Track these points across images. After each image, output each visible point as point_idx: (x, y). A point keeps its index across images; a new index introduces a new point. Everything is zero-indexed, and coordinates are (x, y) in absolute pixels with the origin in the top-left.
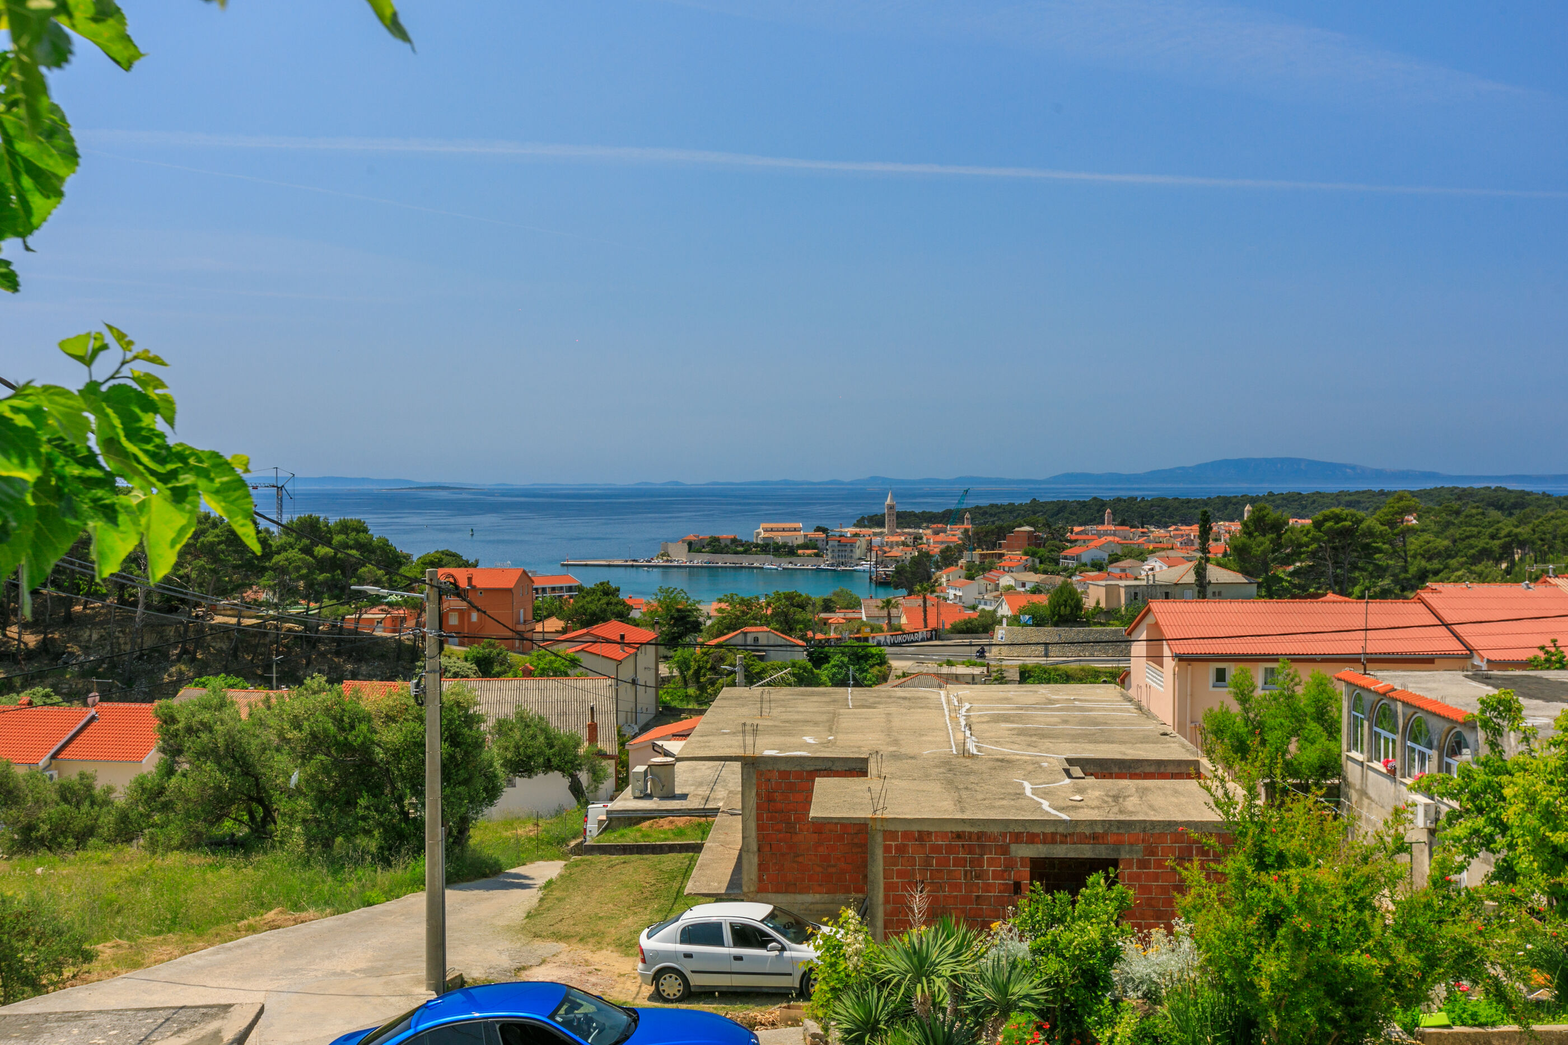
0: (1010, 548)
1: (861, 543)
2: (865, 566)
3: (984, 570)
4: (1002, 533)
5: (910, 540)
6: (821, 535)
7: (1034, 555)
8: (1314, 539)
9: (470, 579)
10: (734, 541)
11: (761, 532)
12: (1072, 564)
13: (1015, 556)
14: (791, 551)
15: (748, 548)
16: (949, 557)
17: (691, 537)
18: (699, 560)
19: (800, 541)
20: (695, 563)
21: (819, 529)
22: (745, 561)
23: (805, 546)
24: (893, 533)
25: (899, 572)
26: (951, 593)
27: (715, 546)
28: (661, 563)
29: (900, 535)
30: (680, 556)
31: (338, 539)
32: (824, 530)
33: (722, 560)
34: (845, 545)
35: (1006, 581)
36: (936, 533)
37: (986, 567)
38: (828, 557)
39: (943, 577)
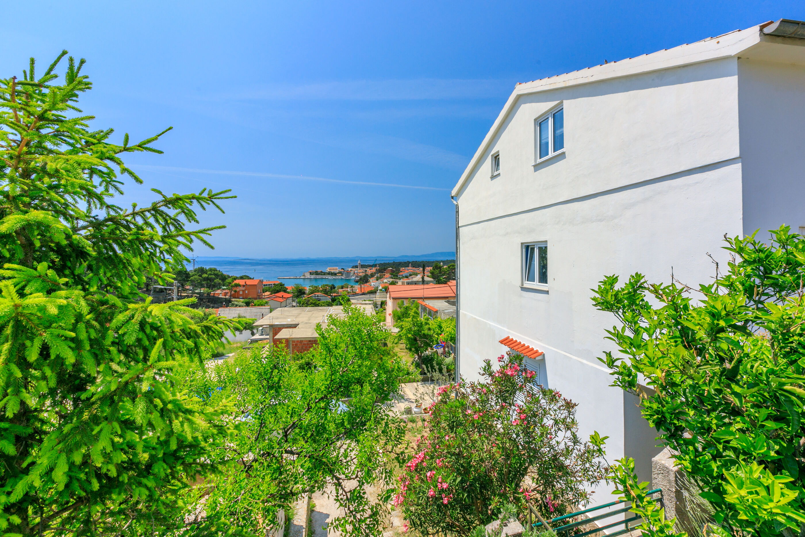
0: (387, 273)
1: (352, 272)
2: (353, 277)
4: (385, 269)
5: (364, 271)
6: (343, 270)
7: (392, 274)
8: (448, 270)
9: (245, 282)
10: (321, 272)
11: (328, 270)
12: (401, 277)
13: (388, 275)
14: (335, 274)
15: (325, 274)
16: (372, 275)
17: (311, 271)
18: (313, 277)
19: (338, 272)
22: (324, 277)
24: (360, 270)
25: (360, 279)
26: (372, 283)
27: (317, 273)
28: (303, 277)
30: (308, 276)
31: (209, 273)
33: (318, 277)
34: (348, 273)
35: (385, 281)
36: (370, 270)
37: (381, 278)
38: (344, 276)
39: (371, 280)
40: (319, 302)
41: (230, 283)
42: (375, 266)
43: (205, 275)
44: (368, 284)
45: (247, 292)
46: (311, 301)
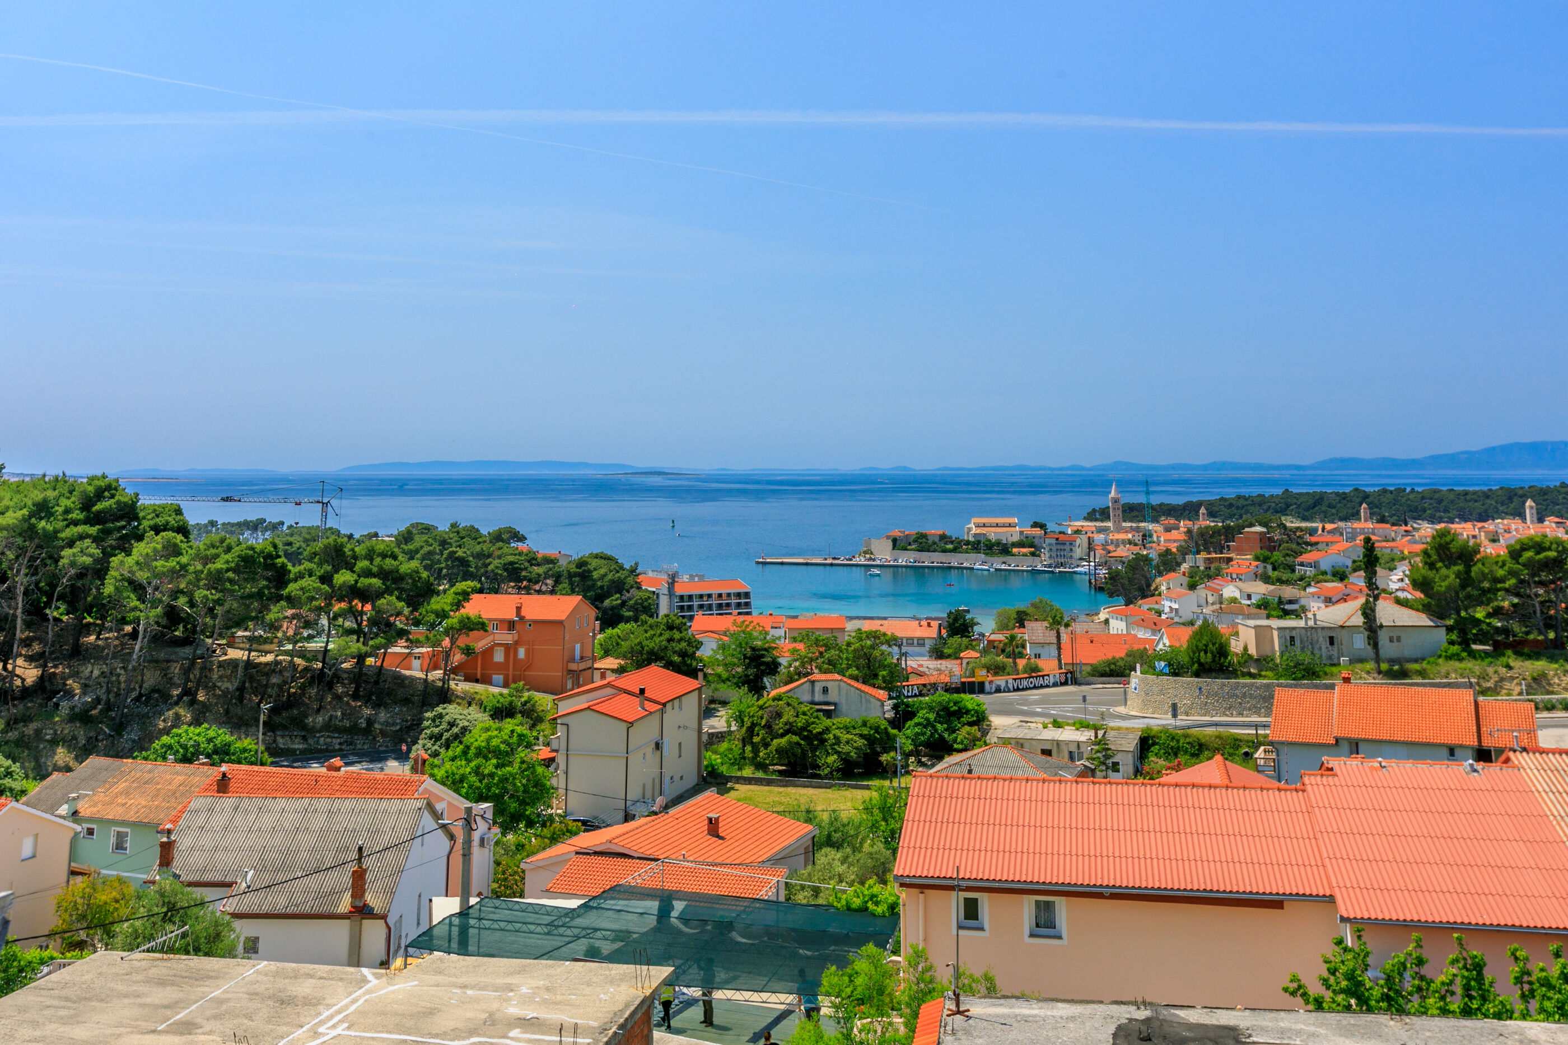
0: (1240, 551)
1: (1082, 541)
2: (1085, 568)
3: (1210, 577)
4: (1229, 533)
5: (1138, 538)
6: (1038, 532)
7: (1265, 560)
8: (1512, 573)
9: (519, 609)
10: (943, 537)
11: (972, 529)
12: (1310, 572)
13: (1244, 561)
14: (1004, 549)
15: (958, 546)
16: (1169, 563)
17: (896, 533)
18: (905, 559)
19: (1016, 538)
20: (901, 562)
21: (1036, 525)
22: (954, 560)
23: (1020, 544)
24: (1119, 530)
25: (1114, 577)
26: (1167, 604)
27: (922, 543)
28: (862, 561)
29: (1126, 531)
30: (884, 552)
31: (362, 564)
32: (1042, 526)
33: (928, 559)
34: (1063, 544)
35: (1230, 591)
36: (1168, 530)
37: (1210, 574)
38: (1045, 557)
39: (1162, 584)
40: (828, 722)
41: (443, 615)
42: (1189, 510)
43: (343, 578)
44: (1145, 605)
45: (522, 653)
46: (788, 715)
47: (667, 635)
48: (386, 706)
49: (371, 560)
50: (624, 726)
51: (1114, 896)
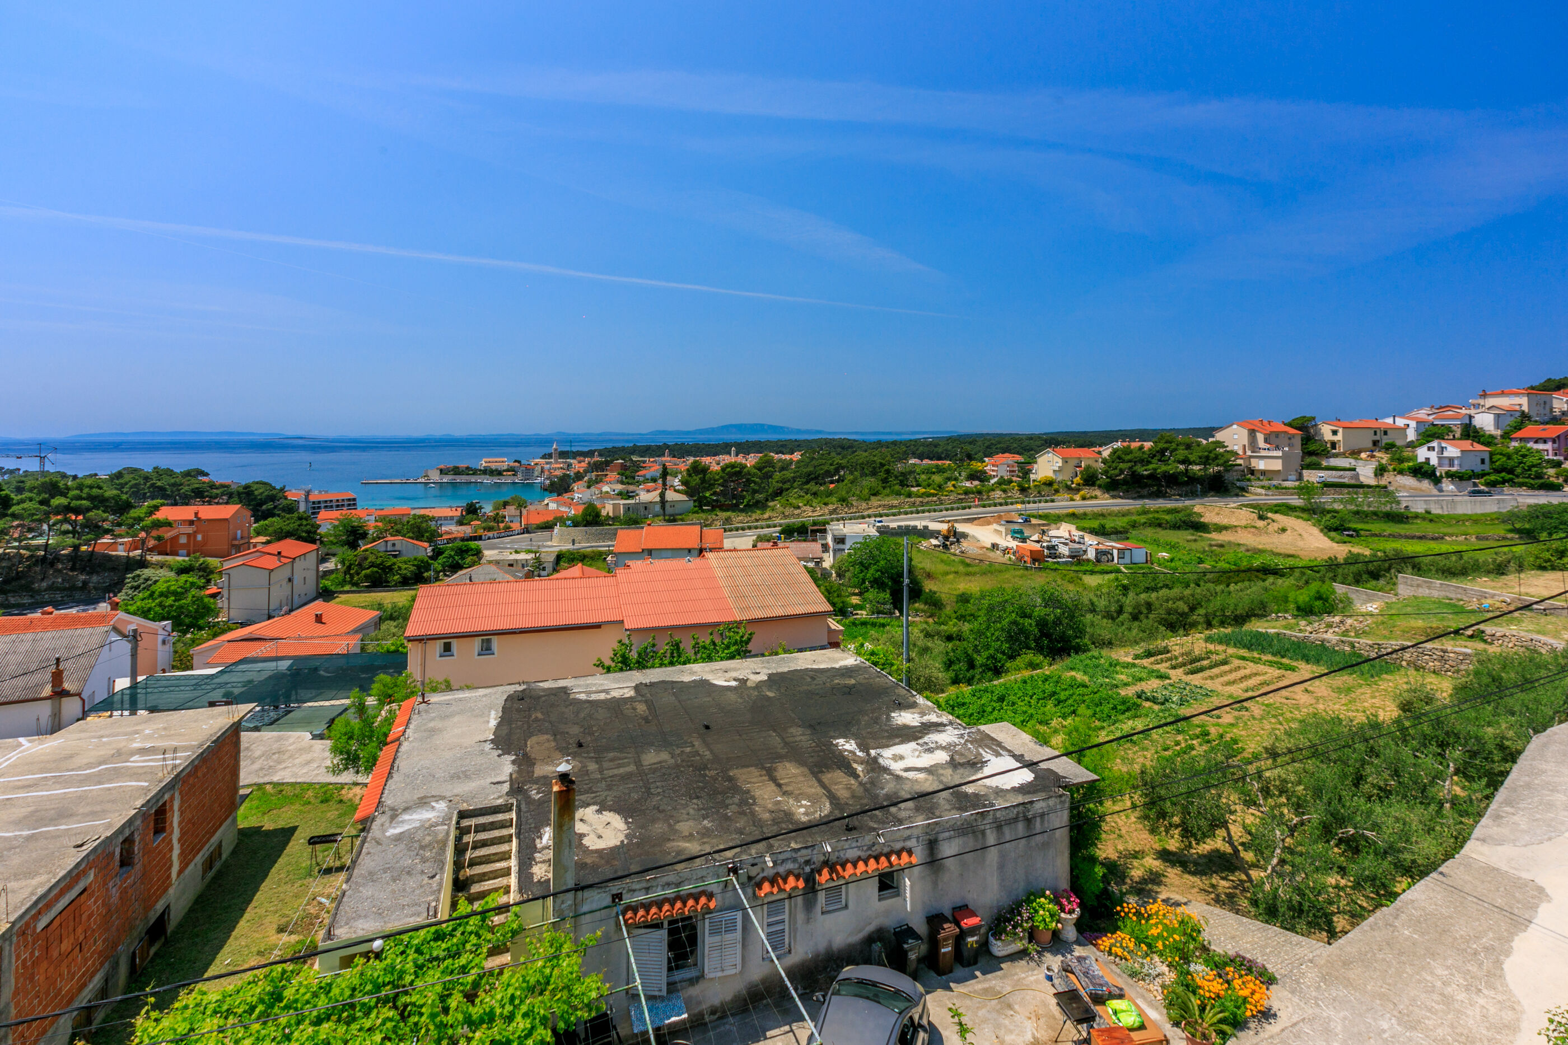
0: (612, 471)
1: (539, 468)
2: (539, 480)
3: (597, 483)
4: (607, 463)
5: (565, 466)
6: (517, 464)
7: (622, 475)
8: (720, 477)
9: (196, 514)
10: (468, 468)
11: (483, 464)
12: (641, 479)
13: (613, 475)
14: (499, 473)
15: (475, 472)
16: (579, 477)
17: (442, 466)
18: (447, 479)
19: (505, 468)
20: (445, 480)
21: (516, 461)
22: (473, 479)
23: (508, 470)
24: (557, 462)
25: (552, 484)
26: (576, 495)
27: (456, 471)
28: (423, 480)
29: (560, 463)
30: (435, 476)
32: (519, 462)
33: (459, 479)
34: (529, 471)
35: (606, 488)
36: (580, 462)
37: (598, 481)
38: (520, 475)
39: (575, 486)
40: (395, 560)
41: (140, 519)
42: (590, 454)
43: (58, 501)
44: (566, 496)
45: (199, 537)
46: (372, 558)
47: (298, 523)
48: (98, 573)
49: (81, 490)
50: (267, 572)
51: (521, 632)
